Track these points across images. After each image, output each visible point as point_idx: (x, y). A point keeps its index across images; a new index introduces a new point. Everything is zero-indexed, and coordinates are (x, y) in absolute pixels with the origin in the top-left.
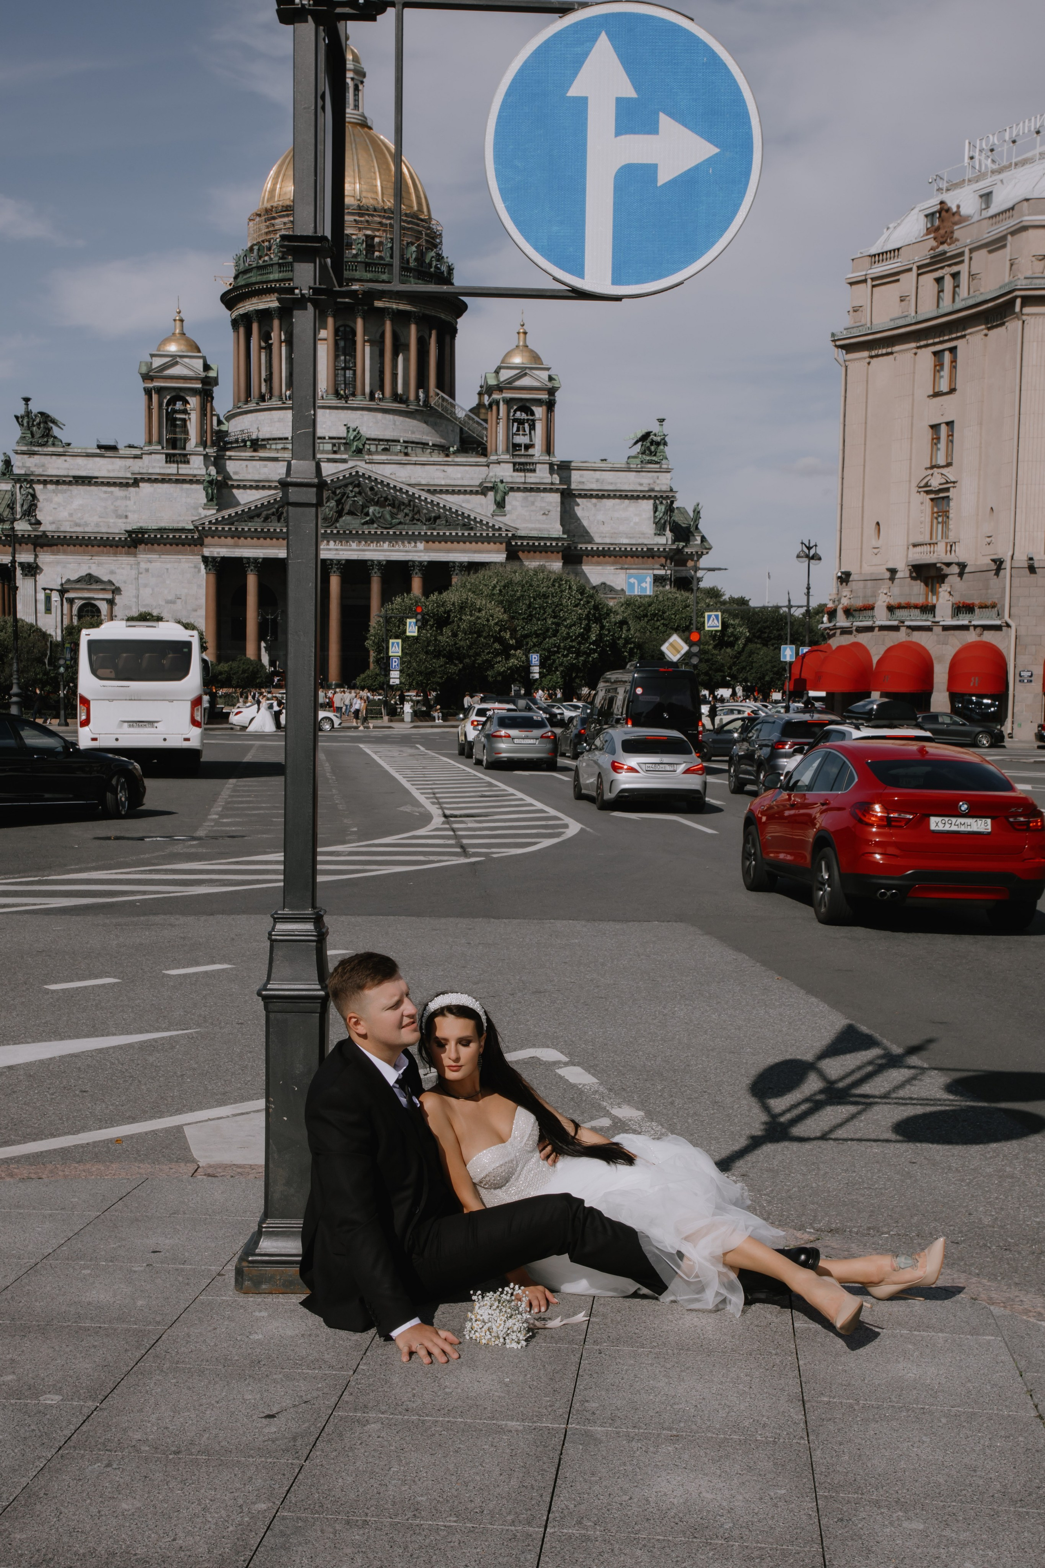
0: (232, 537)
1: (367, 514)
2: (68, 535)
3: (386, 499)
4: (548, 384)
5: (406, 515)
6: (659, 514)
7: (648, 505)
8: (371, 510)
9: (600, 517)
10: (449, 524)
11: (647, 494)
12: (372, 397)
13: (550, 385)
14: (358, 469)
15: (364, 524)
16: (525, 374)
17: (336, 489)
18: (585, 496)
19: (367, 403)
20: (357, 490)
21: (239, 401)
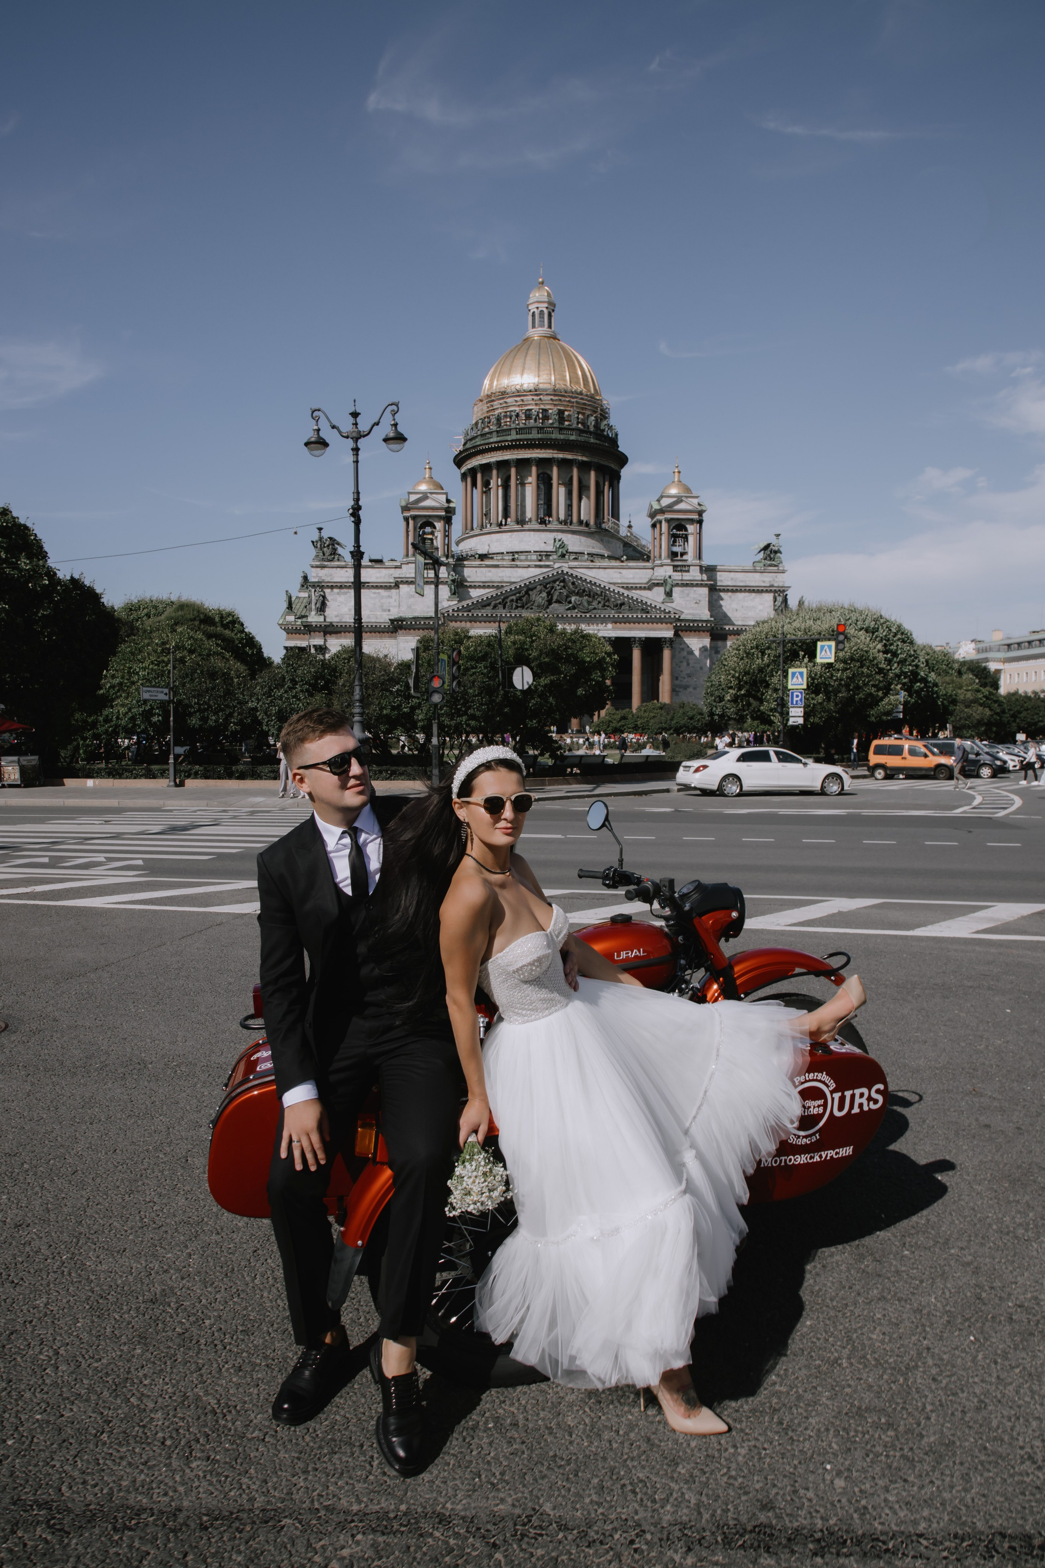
0: (471, 622)
1: (570, 602)
2: (348, 625)
3: (584, 591)
4: (698, 507)
5: (599, 602)
6: (778, 603)
7: (770, 596)
8: (573, 599)
9: (734, 606)
10: (631, 609)
11: (769, 589)
12: (565, 522)
13: (699, 508)
14: (563, 569)
15: (568, 609)
16: (682, 501)
17: (547, 584)
18: (724, 591)
19: (560, 527)
20: (562, 584)
21: (466, 529)
